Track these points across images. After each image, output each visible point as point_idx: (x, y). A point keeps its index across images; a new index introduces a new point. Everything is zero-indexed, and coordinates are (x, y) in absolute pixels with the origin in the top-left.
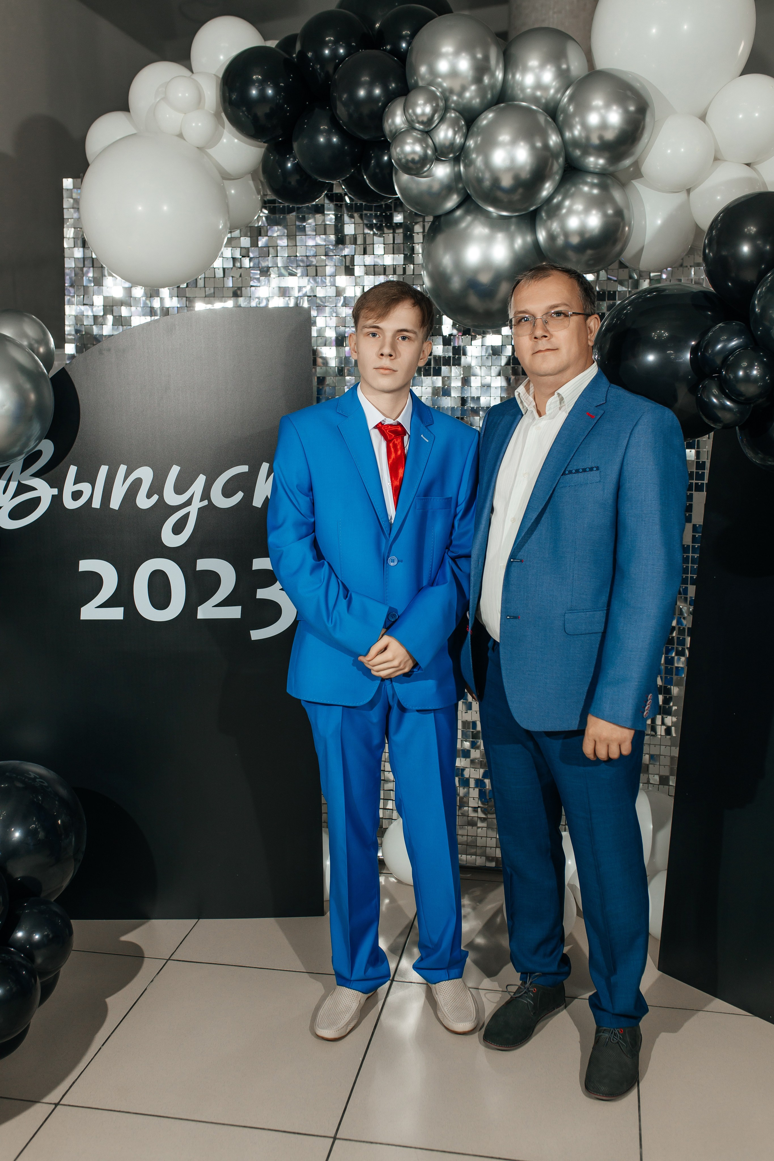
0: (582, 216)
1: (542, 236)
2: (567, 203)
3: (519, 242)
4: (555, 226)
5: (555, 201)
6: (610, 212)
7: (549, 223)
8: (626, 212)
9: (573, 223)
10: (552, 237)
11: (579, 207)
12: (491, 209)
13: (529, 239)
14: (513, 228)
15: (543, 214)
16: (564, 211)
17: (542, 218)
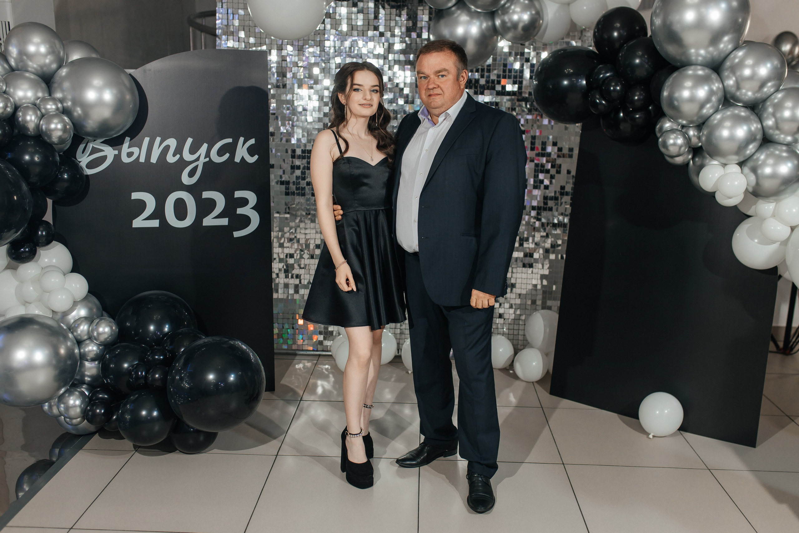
0: (520, 14)
1: (498, 22)
2: (513, 7)
3: (484, 25)
4: (506, 18)
5: (507, 6)
6: (534, 12)
7: (502, 16)
8: (541, 14)
9: (515, 17)
10: (503, 23)
11: (518, 9)
12: (473, 7)
13: (490, 23)
14: (482, 18)
15: (500, 12)
16: (511, 11)
17: (498, 14)
